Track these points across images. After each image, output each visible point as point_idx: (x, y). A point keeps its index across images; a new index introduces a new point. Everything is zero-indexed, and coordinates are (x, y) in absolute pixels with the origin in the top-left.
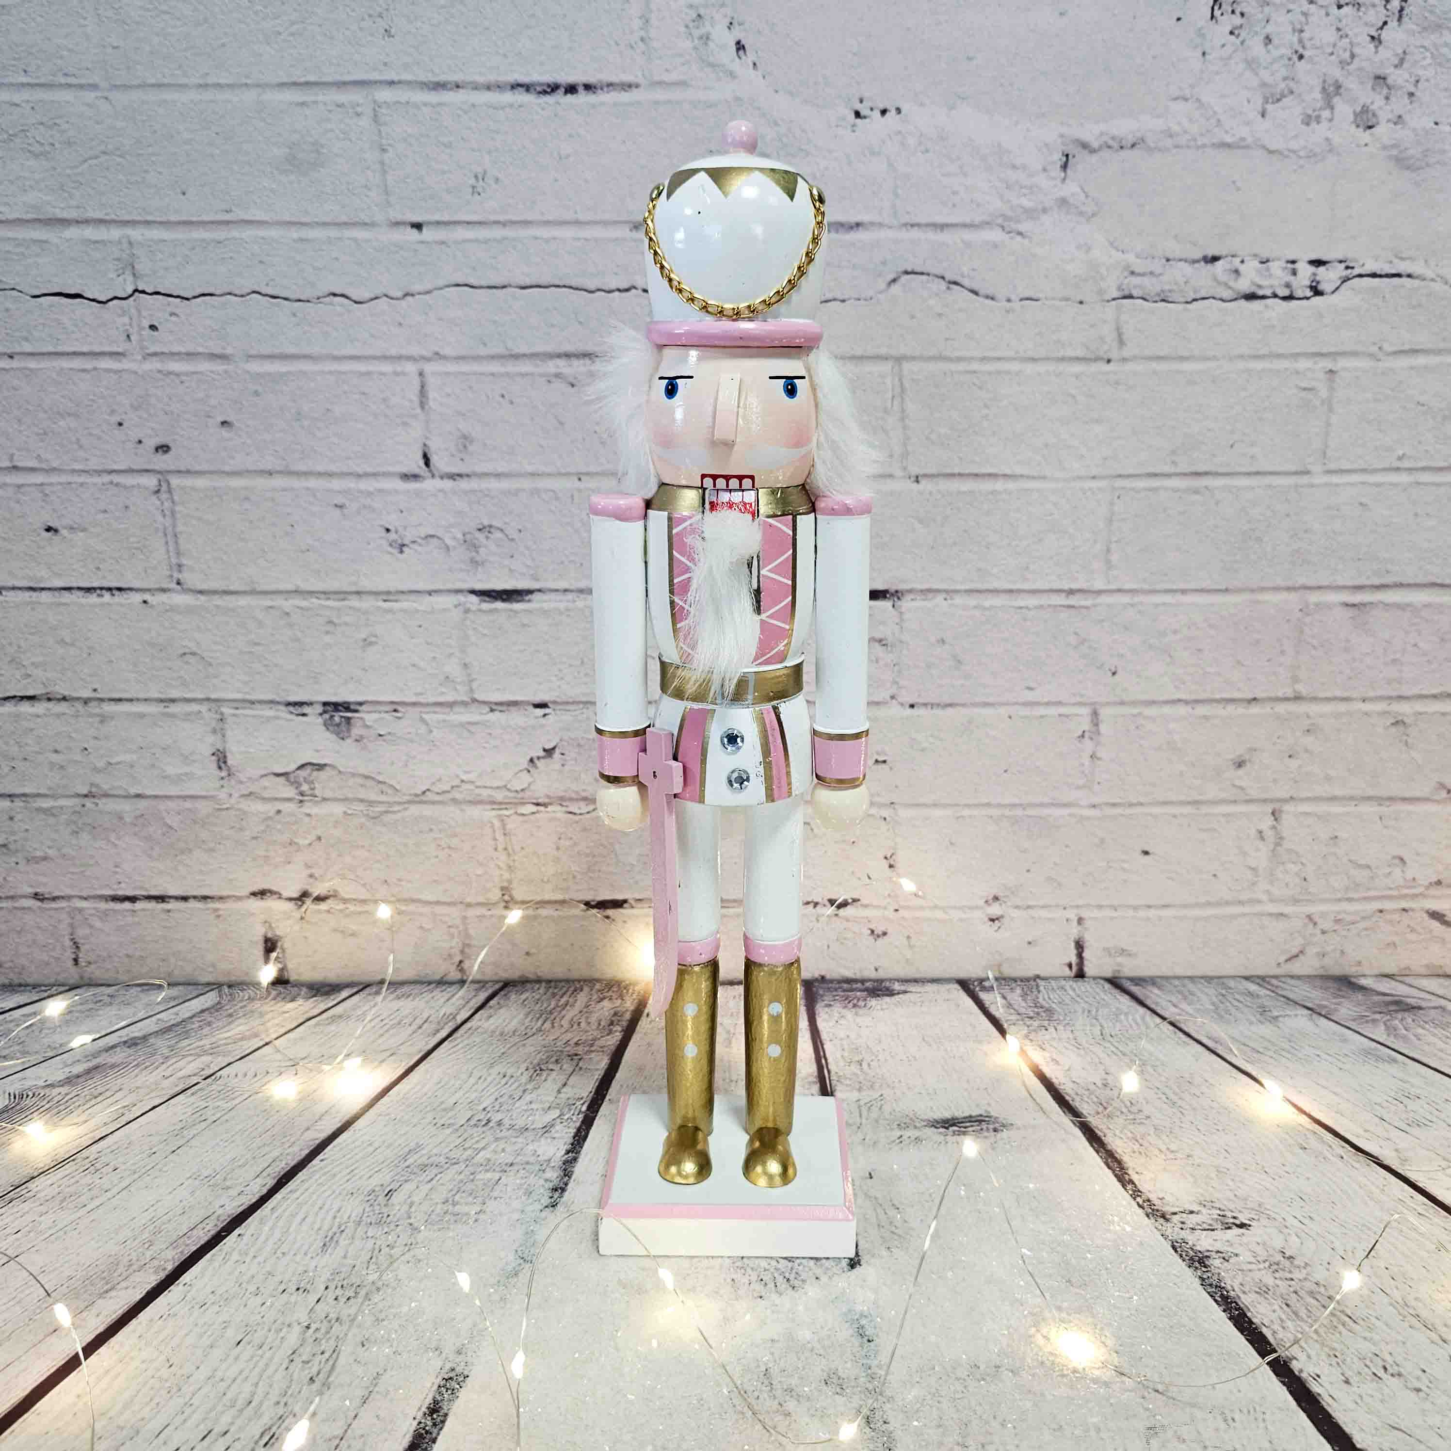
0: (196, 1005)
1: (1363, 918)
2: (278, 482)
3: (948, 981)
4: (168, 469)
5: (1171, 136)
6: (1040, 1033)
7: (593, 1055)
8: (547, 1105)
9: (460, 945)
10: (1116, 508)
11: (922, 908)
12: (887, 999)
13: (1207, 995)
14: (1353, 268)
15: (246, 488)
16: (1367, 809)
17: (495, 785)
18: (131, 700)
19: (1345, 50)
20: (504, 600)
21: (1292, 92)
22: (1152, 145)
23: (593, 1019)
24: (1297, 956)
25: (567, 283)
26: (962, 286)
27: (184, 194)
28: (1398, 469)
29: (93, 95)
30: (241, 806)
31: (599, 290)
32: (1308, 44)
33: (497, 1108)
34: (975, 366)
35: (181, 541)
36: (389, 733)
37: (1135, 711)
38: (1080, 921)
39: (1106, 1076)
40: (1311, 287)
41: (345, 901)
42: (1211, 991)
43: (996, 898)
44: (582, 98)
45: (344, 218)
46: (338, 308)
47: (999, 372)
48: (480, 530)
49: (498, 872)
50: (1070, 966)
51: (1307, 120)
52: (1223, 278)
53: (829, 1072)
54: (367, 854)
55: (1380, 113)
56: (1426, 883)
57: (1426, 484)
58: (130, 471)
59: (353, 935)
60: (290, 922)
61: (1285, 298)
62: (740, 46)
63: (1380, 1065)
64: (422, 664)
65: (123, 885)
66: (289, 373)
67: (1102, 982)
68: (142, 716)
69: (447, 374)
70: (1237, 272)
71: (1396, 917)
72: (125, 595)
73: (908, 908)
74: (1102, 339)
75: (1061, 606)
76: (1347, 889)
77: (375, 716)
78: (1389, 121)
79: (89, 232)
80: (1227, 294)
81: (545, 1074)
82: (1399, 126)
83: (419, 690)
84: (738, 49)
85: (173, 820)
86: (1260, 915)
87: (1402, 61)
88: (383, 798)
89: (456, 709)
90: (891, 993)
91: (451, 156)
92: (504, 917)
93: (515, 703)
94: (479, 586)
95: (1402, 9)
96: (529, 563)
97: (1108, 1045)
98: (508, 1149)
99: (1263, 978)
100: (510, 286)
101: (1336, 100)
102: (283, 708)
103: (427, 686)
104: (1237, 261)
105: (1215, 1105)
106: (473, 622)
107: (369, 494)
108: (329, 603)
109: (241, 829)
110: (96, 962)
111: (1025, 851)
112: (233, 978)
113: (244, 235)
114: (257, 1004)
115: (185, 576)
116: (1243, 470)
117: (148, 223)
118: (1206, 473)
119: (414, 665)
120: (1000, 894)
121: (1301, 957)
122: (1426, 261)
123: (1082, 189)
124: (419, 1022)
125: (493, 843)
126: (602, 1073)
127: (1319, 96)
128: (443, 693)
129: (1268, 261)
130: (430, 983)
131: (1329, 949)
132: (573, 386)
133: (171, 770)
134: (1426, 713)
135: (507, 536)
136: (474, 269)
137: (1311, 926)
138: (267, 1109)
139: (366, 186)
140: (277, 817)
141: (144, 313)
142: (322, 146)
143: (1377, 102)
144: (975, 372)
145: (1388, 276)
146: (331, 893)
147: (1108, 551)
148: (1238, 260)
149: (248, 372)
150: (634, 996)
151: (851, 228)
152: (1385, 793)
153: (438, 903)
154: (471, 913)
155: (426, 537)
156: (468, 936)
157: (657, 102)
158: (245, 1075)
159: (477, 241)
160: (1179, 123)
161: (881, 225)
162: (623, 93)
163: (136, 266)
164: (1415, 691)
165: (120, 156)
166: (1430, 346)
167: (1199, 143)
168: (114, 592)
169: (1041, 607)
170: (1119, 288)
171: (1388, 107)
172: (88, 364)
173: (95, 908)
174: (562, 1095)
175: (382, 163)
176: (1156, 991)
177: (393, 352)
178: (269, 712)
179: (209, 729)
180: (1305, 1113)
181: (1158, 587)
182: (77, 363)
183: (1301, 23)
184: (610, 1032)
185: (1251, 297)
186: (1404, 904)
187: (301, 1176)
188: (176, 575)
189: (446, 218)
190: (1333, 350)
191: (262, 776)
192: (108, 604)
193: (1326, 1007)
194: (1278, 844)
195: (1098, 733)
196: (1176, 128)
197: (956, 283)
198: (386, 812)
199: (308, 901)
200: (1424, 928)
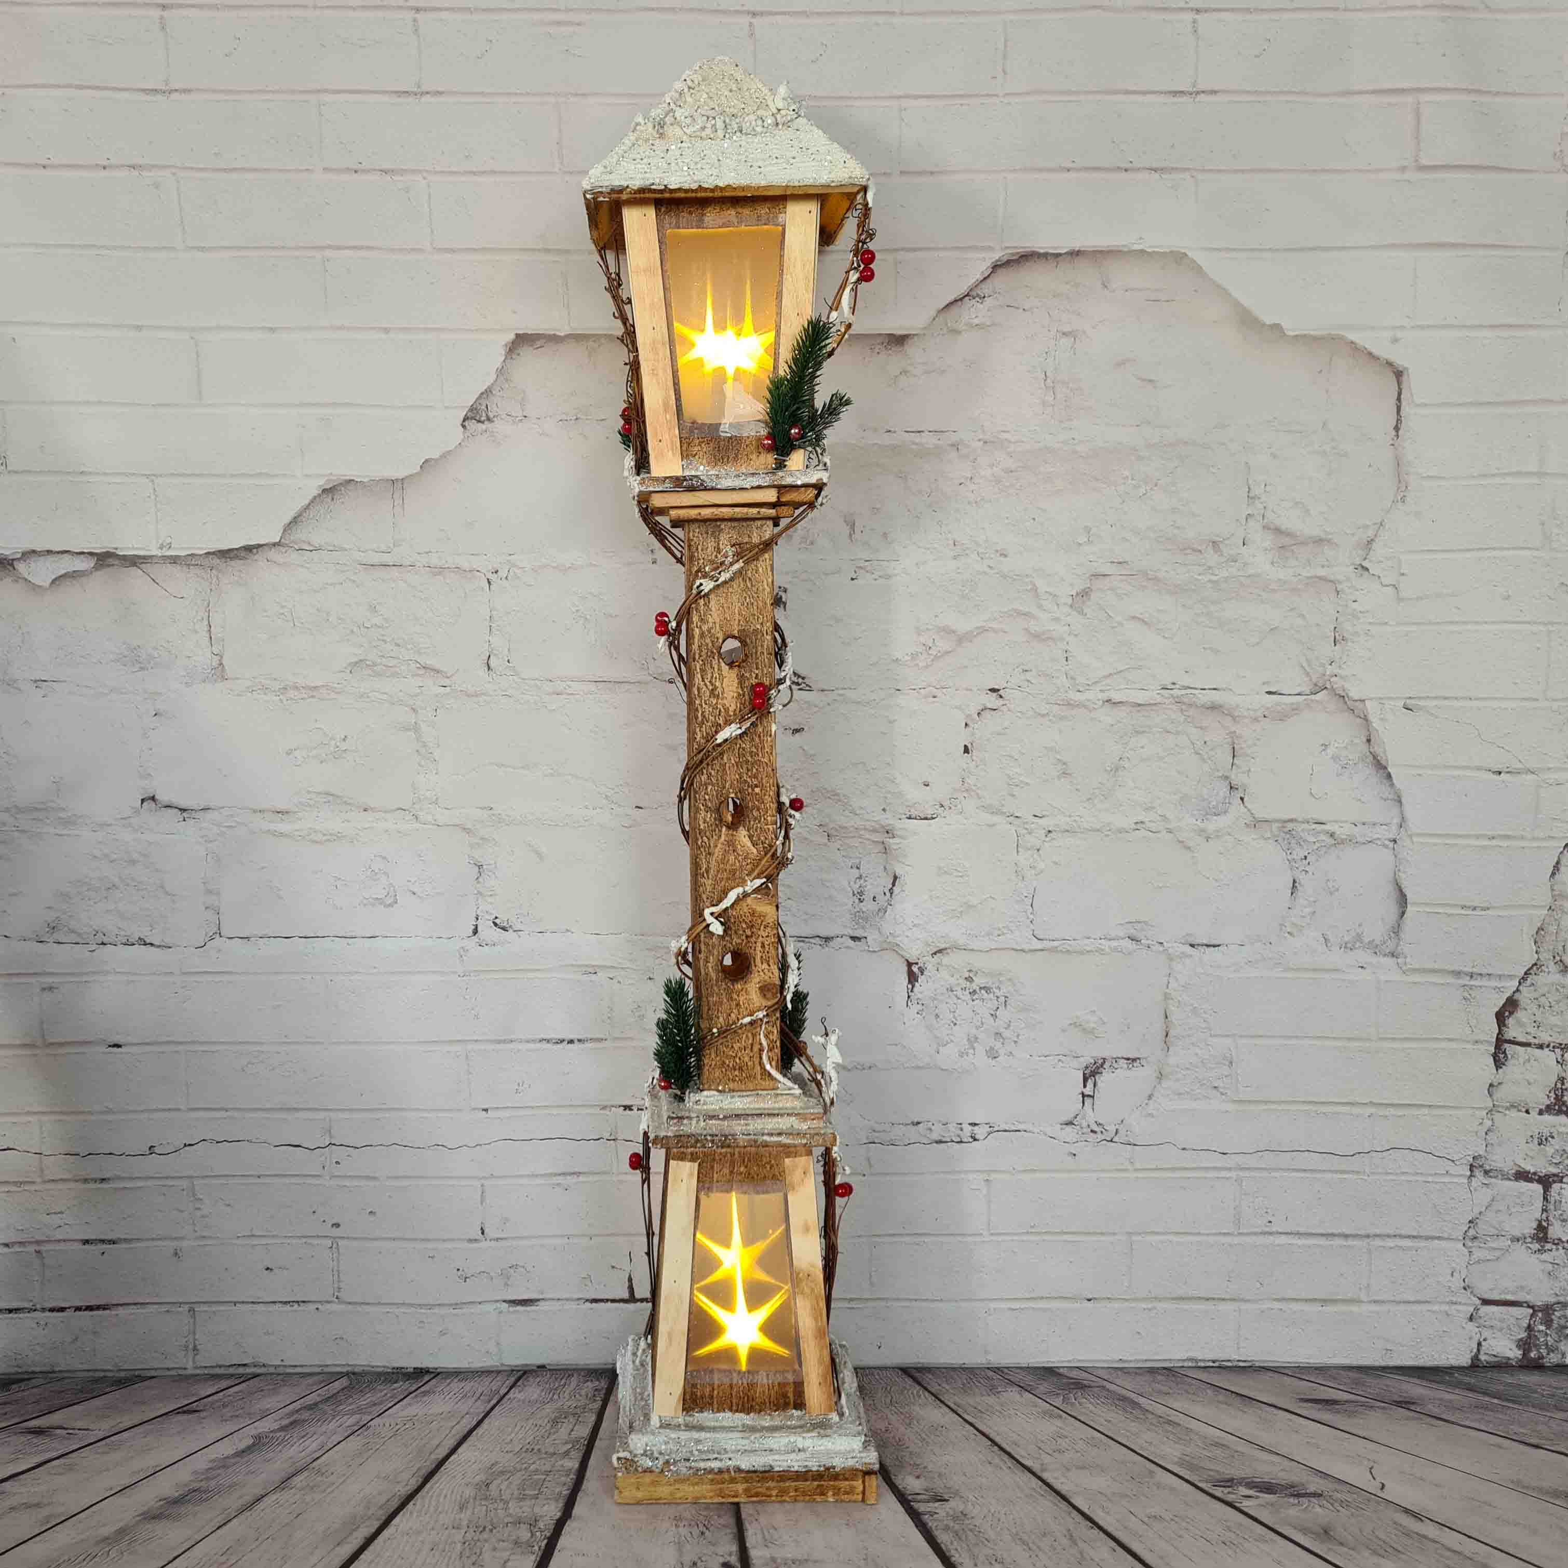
2: (398, 1244)
4: (338, 1236)
5: (890, 1062)
10: (875, 1253)
14: (994, 1127)
15: (380, 1247)
19: (979, 1020)
20: (523, 1305)
21: (952, 1041)
22: (880, 1067)
25: (566, 1137)
27: (362, 1095)
29: (321, 1047)
31: (583, 1140)
32: (958, 1018)
35: (341, 1274)
40: (972, 1137)
44: (576, 1046)
45: (446, 1108)
46: (441, 1152)
48: (511, 1267)
51: (961, 1055)
52: (923, 1133)
55: (1000, 1051)
57: (1048, 1241)
58: (317, 1237)
61: (957, 1142)
66: (409, 1185)
69: (497, 1185)
70: (930, 1129)
72: (306, 1305)
74: (861, 1163)
78: (1004, 1055)
79: (308, 1115)
80: (926, 1141)
82: (1011, 1058)
87: (1009, 1026)
91: (506, 1075)
94: (508, 1297)
95: (1006, 1002)
96: (538, 1284)
100: (535, 1138)
101: (976, 1045)
102: (391, 1370)
104: (930, 1125)
106: (505, 1319)
107: (449, 1250)
108: (423, 1311)
113: (392, 1116)
115: (343, 1295)
116: (944, 1233)
117: (341, 1110)
118: (923, 1236)
122: (1033, 1124)
127: (965, 1042)
128: (486, 1360)
129: (947, 1124)
132: (568, 1190)
135: (526, 1269)
136: (514, 1131)
139: (459, 1092)
141: (334, 1155)
143: (998, 1045)
145: (1013, 1131)
147: (873, 1277)
149: (385, 1185)
155: (481, 1273)
157: (616, 1048)
159: (518, 1116)
160: (894, 1056)
162: (599, 1042)
163: (332, 1131)
165: (330, 1075)
167: (906, 1065)
168: (300, 1304)
170: (867, 1138)
171: (1004, 1048)
172: (300, 1180)
177: (468, 1175)
182: (293, 1180)
183: (954, 1009)
185: (939, 1142)
188: (337, 1294)
189: (501, 1105)
190: (987, 1169)
192: (296, 1311)
196: (892, 1058)
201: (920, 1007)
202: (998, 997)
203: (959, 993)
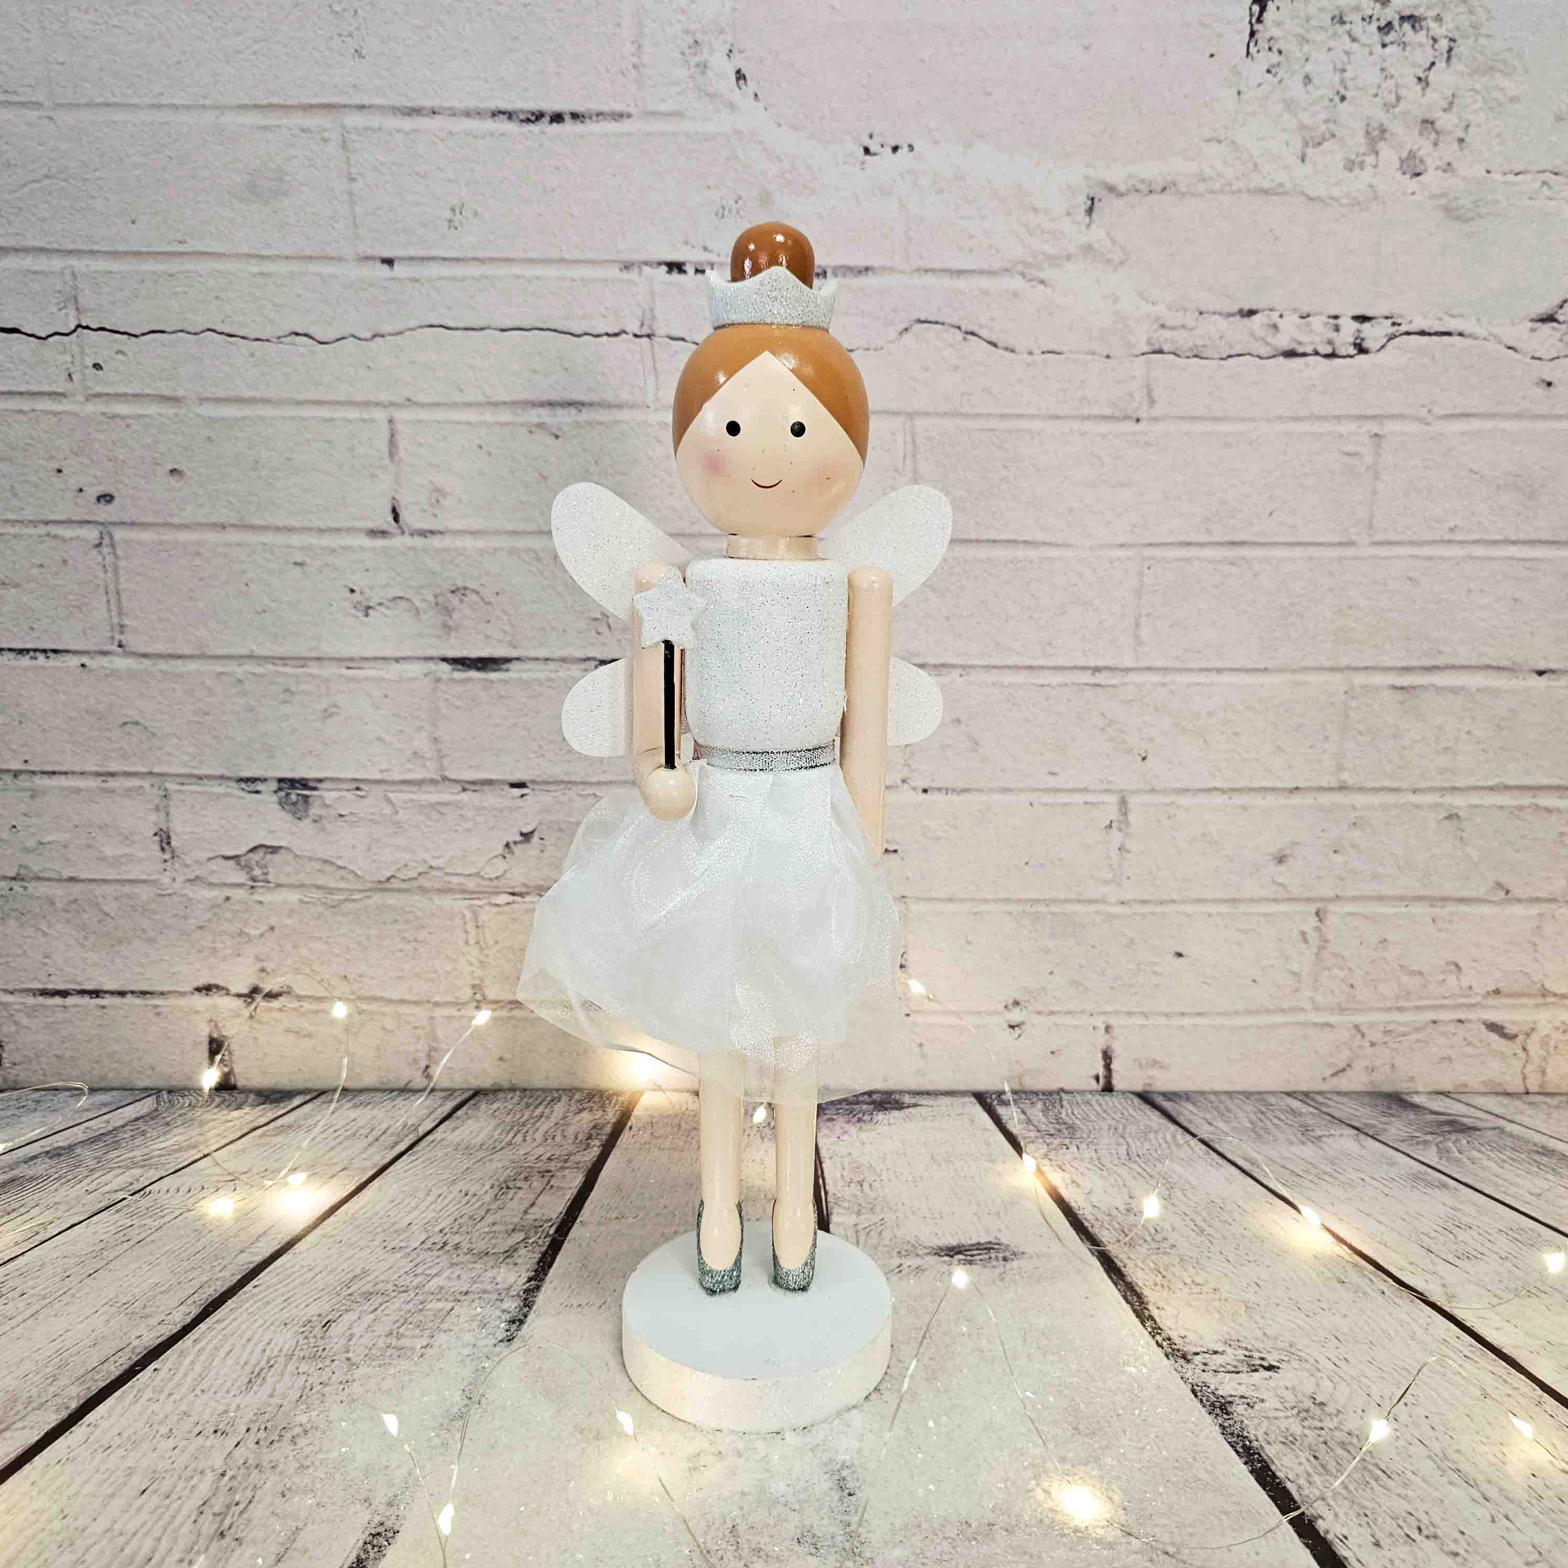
0: (130, 1112)
1: (1417, 1030)
2: (233, 536)
3: (963, 1093)
4: (111, 520)
5: (1204, 180)
6: (1061, 1152)
7: (567, 1172)
8: (511, 1227)
9: (426, 1048)
10: (1145, 579)
11: (935, 1013)
12: (895, 1113)
13: (1244, 1111)
14: (1399, 325)
15: (197, 543)
16: (1417, 909)
17: (466, 873)
18: (66, 773)
19: (1390, 92)
20: (478, 669)
21: (1334, 136)
22: (1184, 189)
23: (570, 1132)
24: (1344, 1070)
25: (553, 327)
26: (980, 337)
27: (133, 222)
28: (1449, 542)
29: (36, 114)
30: (185, 891)
31: (586, 334)
32: (1350, 84)
33: (455, 1230)
34: (992, 424)
35: (124, 597)
36: (352, 813)
37: (1168, 800)
38: (1108, 1029)
39: (1130, 1201)
40: (1355, 345)
41: (299, 998)
42: (1249, 1108)
43: (1016, 1003)
44: (568, 128)
45: (308, 252)
46: (301, 349)
47: (1018, 431)
48: (453, 592)
49: (469, 969)
50: (1097, 1078)
51: (1350, 165)
52: (1260, 332)
53: (826, 1193)
54: (324, 947)
55: (1428, 161)
56: (1484, 992)
57: (1478, 558)
58: (70, 522)
59: (309, 1036)
60: (238, 1021)
61: (1327, 356)
62: (740, 76)
63: (1429, 1191)
64: (388, 738)
65: (52, 978)
66: (244, 418)
67: (1132, 1096)
68: (78, 791)
69: (419, 421)
70: (1275, 327)
71: (1452, 1028)
72: (61, 658)
73: (919, 1012)
74: (1131, 395)
75: (1086, 684)
76: (1398, 997)
77: (335, 794)
78: (1437, 169)
79: (28, 262)
80: (1264, 351)
81: (511, 1192)
82: (1447, 175)
83: (384, 766)
84: (738, 79)
85: (111, 907)
86: (1305, 1024)
87: (1451, 104)
88: (342, 885)
89: (425, 788)
90: (900, 1106)
91: (427, 187)
92: (473, 1018)
93: (489, 782)
94: (451, 654)
95: (1450, 50)
96: (507, 629)
97: (1135, 1167)
98: (465, 1277)
99: (1306, 1094)
100: (489, 328)
101: (1381, 145)
102: (234, 784)
103: (394, 762)
104: (1275, 316)
105: (1247, 1233)
106: (445, 693)
107: (333, 551)
108: (288, 670)
109: (185, 918)
110: (21, 1063)
111: (1047, 951)
112: (174, 1083)
113: (198, 268)
114: (198, 1112)
115: (127, 638)
116: (1281, 539)
117: (92, 252)
118: (1242, 543)
119: (379, 739)
120: (1020, 998)
121: (1349, 1072)
122: (1478, 320)
123: (1108, 235)
124: (376, 1133)
125: (464, 936)
126: (575, 1191)
127: (1361, 139)
128: (410, 770)
129: (1308, 316)
130: (392, 1091)
131: (1378, 1063)
132: (557, 437)
133: (109, 851)
134: (1482, 806)
135: (482, 598)
136: (449, 308)
137: (1359, 1036)
138: (200, 1229)
139: (332, 218)
140: (227, 904)
141: (87, 350)
142: (286, 173)
143: (1424, 147)
144: (994, 430)
145: (1437, 334)
146: (285, 989)
147: (1137, 625)
148: (1278, 314)
149: (199, 416)
150: (617, 1107)
151: (860, 272)
152: (1436, 893)
153: (402, 1001)
154: (439, 1012)
155: (395, 599)
156: (435, 1038)
157: (650, 134)
158: (178, 1190)
159: (454, 279)
160: (1212, 167)
161: (891, 270)
162: (613, 123)
163: (80, 299)
164: (1471, 782)
165: (66, 180)
166: (1482, 410)
167: (1234, 188)
168: (49, 654)
169: (1066, 685)
170: (1149, 342)
171: (1436, 154)
172: (25, 405)
173: (22, 1003)
174: (527, 1217)
175: (350, 193)
176: (1190, 1107)
177: (360, 398)
178: (218, 789)
179: (153, 807)
180: (1345, 1243)
181: (1189, 665)
182: (13, 404)
183: (1343, 63)
184: (588, 1146)
185: (1290, 354)
186: (1461, 1016)
187: (230, 1304)
188: (118, 637)
189: (421, 253)
190: (1378, 412)
191: (210, 859)
192: (42, 667)
193: (1373, 1126)
194: (1322, 948)
195: (1127, 824)
196: (1208, 172)
197: (973, 334)
198: (346, 900)
199: (259, 998)
200: (1481, 1041)
201: (1274, 58)
202: (1435, 40)
203: (1358, 28)
